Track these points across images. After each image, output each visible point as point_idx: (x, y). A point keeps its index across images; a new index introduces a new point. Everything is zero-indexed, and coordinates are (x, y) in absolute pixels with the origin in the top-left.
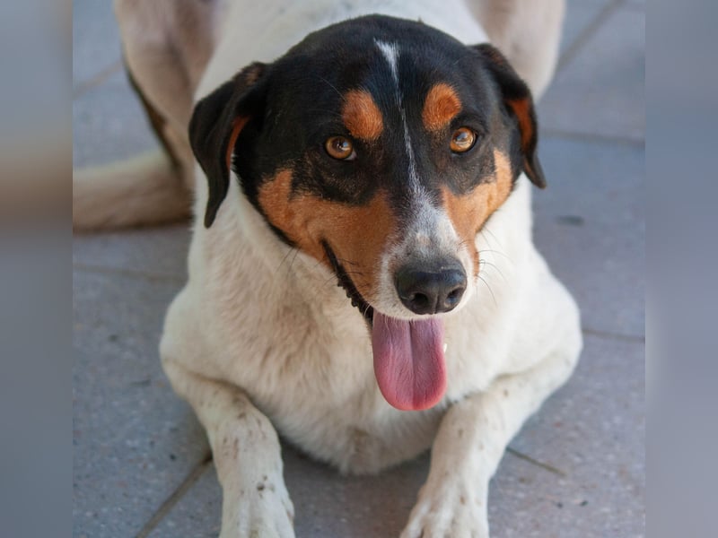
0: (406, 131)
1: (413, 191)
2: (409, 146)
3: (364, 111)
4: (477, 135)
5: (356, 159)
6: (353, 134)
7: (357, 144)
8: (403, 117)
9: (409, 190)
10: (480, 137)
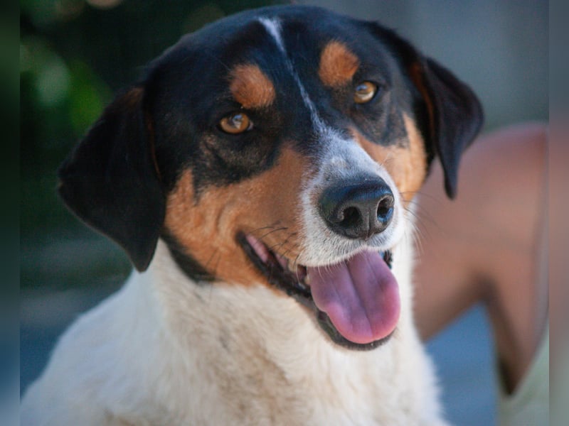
0: (302, 89)
1: (318, 131)
2: (307, 100)
3: (251, 80)
4: (378, 87)
5: (254, 128)
6: (245, 105)
7: (251, 113)
8: (297, 78)
9: (315, 132)
10: (381, 89)
